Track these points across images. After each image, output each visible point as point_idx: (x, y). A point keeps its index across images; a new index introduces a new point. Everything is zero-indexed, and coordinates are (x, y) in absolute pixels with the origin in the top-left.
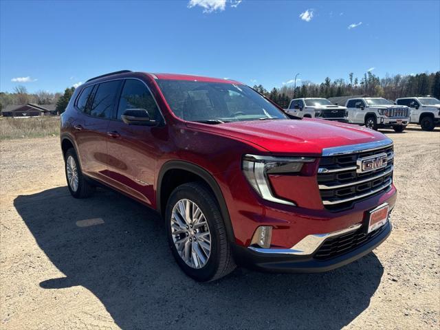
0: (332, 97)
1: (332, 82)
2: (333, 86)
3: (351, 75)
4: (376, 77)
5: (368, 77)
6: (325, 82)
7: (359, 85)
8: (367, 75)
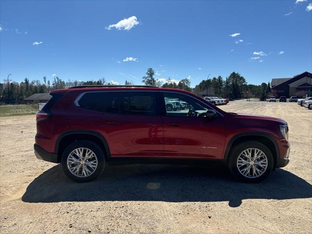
0: (37, 93)
1: (30, 82)
2: (31, 85)
3: (45, 78)
4: (62, 81)
5: (56, 80)
6: (24, 82)
7: (51, 85)
8: (56, 79)
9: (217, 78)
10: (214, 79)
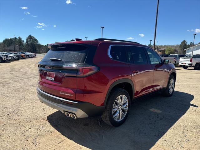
9: (17, 38)
10: (16, 38)
